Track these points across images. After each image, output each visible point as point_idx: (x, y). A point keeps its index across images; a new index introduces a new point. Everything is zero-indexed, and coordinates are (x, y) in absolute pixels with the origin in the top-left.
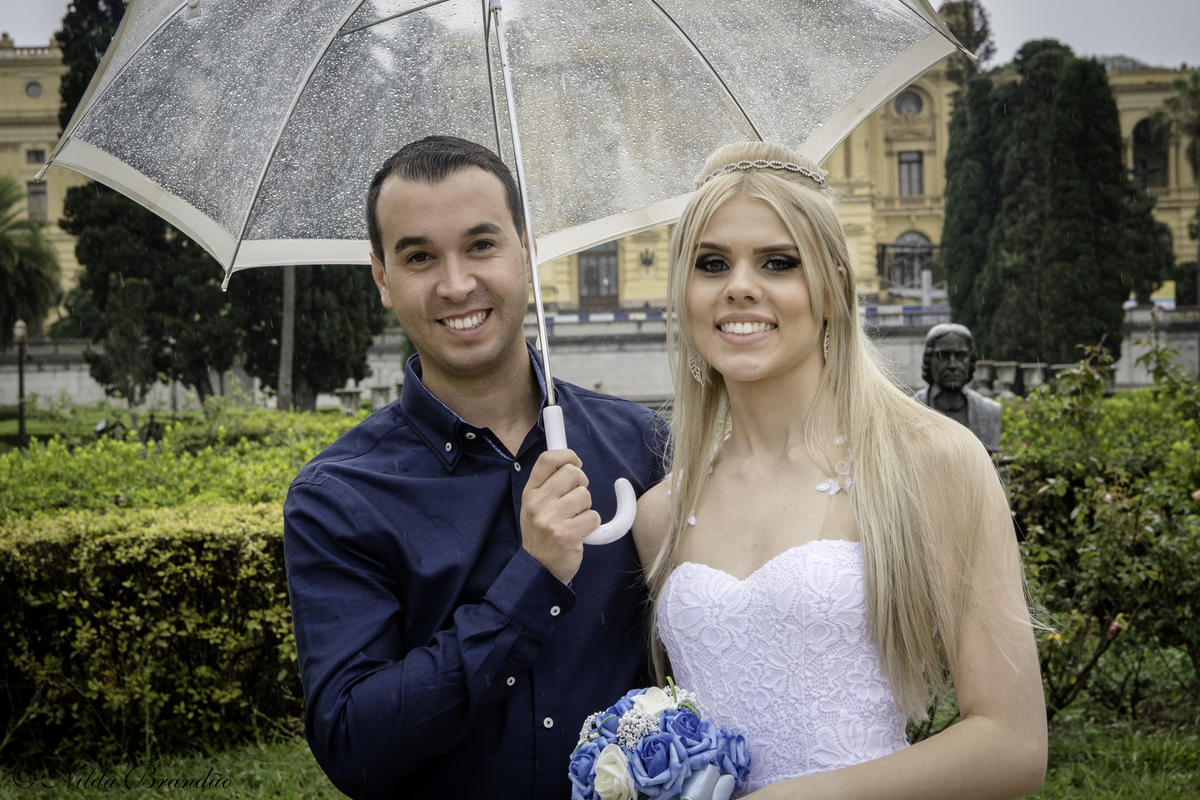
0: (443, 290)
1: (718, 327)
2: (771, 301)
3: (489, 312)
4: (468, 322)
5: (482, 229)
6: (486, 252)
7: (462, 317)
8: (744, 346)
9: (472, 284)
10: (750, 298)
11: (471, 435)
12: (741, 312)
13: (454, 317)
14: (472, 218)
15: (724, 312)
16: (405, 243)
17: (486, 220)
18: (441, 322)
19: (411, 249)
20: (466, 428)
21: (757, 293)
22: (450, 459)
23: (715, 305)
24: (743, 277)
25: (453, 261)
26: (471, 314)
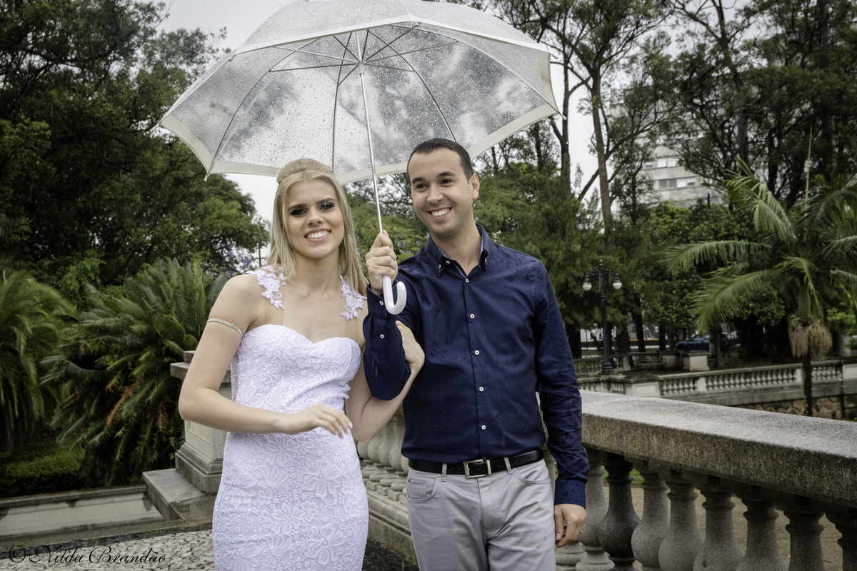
0: (429, 199)
1: (306, 237)
2: (328, 222)
3: (450, 208)
4: (440, 213)
5: (445, 174)
6: (448, 184)
7: (438, 211)
8: (320, 242)
9: (441, 197)
10: (319, 222)
11: (448, 262)
12: (316, 229)
13: (435, 211)
14: (441, 169)
15: (308, 230)
16: (416, 180)
17: (448, 170)
18: (430, 212)
19: (418, 183)
20: (445, 259)
21: (322, 220)
22: (440, 271)
23: (302, 228)
24: (315, 215)
25: (434, 186)
26: (441, 209)
